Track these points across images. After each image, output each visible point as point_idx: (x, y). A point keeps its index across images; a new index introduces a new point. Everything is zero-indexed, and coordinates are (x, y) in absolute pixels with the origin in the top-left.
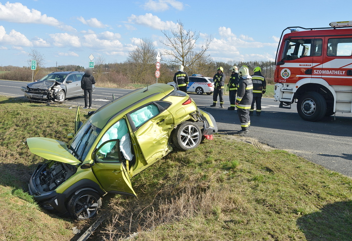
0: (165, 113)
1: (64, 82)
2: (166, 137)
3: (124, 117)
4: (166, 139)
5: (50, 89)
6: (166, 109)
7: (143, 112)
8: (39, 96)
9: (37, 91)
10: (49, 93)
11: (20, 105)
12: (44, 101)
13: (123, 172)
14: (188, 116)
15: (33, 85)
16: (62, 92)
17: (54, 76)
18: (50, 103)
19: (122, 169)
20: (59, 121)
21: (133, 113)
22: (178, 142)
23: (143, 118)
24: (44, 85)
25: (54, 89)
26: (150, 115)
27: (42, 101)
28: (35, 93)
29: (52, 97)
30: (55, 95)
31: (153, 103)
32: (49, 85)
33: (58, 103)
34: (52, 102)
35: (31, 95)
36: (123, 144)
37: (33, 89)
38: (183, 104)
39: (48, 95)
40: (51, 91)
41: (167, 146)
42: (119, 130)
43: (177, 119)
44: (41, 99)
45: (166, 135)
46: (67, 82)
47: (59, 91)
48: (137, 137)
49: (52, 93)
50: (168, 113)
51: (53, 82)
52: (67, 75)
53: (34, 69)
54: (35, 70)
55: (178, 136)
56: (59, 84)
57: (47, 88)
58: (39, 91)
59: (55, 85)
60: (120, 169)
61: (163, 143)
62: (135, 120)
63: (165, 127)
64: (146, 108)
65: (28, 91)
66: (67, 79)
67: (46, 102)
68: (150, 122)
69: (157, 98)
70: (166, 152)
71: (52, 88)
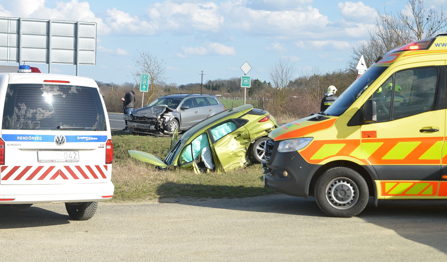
0: (242, 129)
1: (178, 109)
2: (244, 150)
3: (206, 132)
4: (244, 152)
5: (159, 117)
6: (243, 125)
7: (223, 128)
8: (145, 126)
9: (143, 120)
10: (157, 123)
11: (122, 137)
12: (151, 133)
13: (195, 169)
14: (265, 132)
15: (138, 112)
16: (175, 122)
17: (167, 100)
18: (159, 135)
19: (194, 166)
20: (164, 151)
21: (214, 129)
22: (254, 155)
23: (223, 133)
24: (152, 113)
25: (164, 118)
26: (229, 131)
27: (149, 132)
28: (141, 122)
29: (161, 127)
30: (166, 125)
31: (231, 120)
32: (158, 112)
33: (169, 136)
34: (161, 134)
35: (135, 124)
36: (204, 154)
37: (138, 117)
38: (259, 122)
39: (156, 124)
40: (160, 120)
41: (245, 159)
42: (202, 142)
43: (252, 135)
44: (147, 130)
45: (243, 149)
46: (182, 109)
47: (171, 120)
48: (215, 148)
49: (161, 123)
50: (244, 129)
51: (164, 108)
52: (183, 99)
53: (146, 89)
54: (147, 91)
55: (254, 150)
56: (171, 111)
57: (155, 116)
58: (145, 120)
59: (165, 112)
60: (192, 166)
61: (241, 156)
62: (216, 135)
63: (242, 141)
64: (226, 124)
65: (131, 120)
66: (183, 105)
67: (153, 134)
68: (229, 136)
69: (236, 116)
70: (244, 164)
71: (162, 116)
